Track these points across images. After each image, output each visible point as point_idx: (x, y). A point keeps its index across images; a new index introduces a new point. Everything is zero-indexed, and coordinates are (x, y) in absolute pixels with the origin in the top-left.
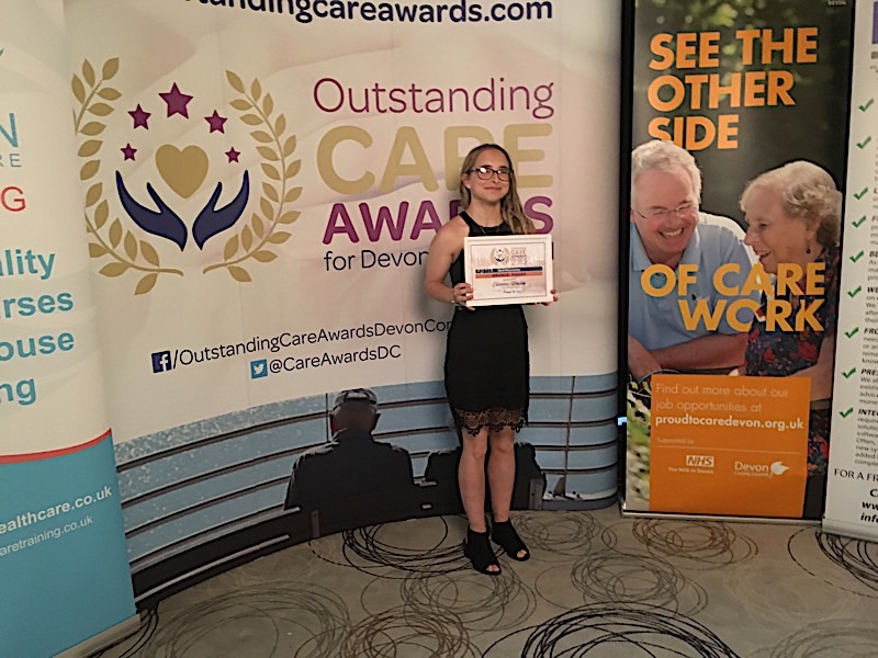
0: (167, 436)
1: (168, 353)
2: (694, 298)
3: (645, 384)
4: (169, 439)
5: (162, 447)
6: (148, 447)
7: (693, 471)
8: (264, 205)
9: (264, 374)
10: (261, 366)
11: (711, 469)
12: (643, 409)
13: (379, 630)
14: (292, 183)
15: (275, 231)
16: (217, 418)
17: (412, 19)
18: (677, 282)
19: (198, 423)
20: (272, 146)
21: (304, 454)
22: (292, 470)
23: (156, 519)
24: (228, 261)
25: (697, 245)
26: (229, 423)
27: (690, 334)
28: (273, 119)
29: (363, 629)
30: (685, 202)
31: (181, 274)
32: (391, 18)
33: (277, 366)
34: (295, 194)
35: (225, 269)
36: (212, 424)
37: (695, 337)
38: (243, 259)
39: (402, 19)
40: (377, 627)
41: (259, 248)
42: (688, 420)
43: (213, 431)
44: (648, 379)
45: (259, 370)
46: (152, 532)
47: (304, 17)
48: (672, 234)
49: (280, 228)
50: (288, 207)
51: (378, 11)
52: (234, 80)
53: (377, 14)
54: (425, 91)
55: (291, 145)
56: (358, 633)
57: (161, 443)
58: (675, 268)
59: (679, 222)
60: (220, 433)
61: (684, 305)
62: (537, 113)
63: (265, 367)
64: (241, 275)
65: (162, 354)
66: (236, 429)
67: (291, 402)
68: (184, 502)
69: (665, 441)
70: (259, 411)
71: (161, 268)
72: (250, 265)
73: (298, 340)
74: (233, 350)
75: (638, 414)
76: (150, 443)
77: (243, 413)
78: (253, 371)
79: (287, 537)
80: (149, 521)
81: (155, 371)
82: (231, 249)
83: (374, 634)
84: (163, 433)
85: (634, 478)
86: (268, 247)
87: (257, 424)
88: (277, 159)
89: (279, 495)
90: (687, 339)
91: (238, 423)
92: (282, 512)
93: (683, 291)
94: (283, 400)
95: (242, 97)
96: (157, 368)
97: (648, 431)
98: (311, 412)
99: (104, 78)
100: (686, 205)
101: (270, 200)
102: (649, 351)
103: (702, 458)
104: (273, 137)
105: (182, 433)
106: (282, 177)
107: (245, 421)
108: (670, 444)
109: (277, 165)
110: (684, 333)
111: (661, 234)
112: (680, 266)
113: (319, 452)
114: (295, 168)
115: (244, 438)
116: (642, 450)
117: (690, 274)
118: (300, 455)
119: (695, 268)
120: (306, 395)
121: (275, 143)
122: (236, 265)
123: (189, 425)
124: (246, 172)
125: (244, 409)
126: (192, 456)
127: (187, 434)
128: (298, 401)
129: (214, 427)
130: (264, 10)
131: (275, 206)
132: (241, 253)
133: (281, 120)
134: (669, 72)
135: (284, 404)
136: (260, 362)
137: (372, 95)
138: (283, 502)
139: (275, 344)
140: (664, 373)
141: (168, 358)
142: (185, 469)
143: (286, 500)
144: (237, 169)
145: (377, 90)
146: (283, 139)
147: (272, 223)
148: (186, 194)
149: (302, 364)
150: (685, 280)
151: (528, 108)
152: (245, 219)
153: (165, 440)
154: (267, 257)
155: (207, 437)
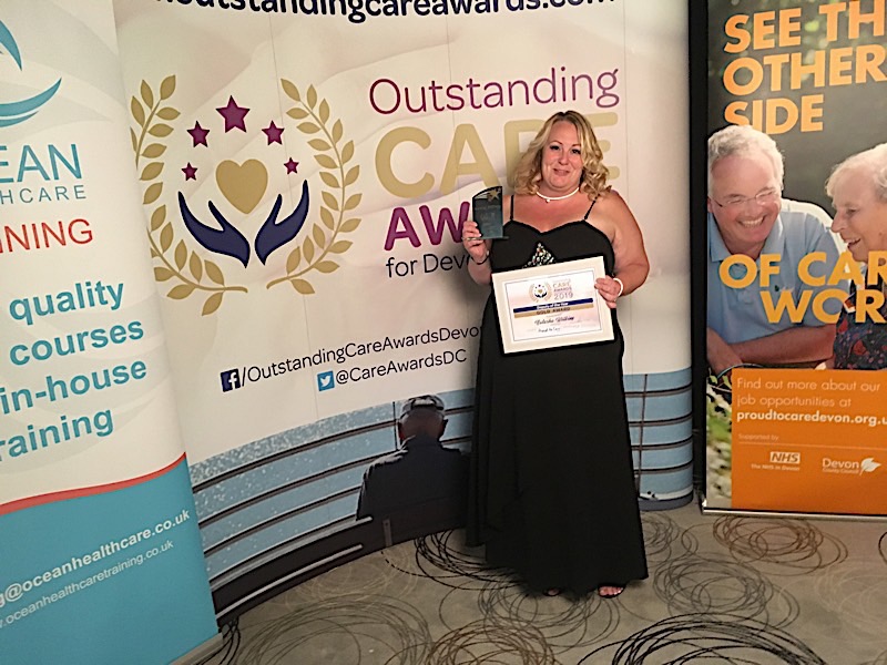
0: (239, 454)
1: (236, 371)
2: (777, 289)
3: (725, 378)
4: (241, 456)
5: (235, 465)
6: (222, 466)
7: (778, 468)
8: (325, 215)
9: (331, 385)
10: (328, 378)
11: (797, 465)
12: (723, 404)
13: (462, 647)
14: (351, 190)
15: (336, 241)
16: (286, 432)
17: (467, 11)
18: (758, 272)
19: (269, 438)
20: (330, 153)
21: (373, 464)
22: (362, 480)
23: (232, 536)
24: (291, 274)
25: (780, 234)
26: (299, 437)
27: (773, 327)
28: (329, 125)
29: (444, 645)
30: (766, 189)
31: (246, 290)
32: (445, 11)
33: (344, 377)
34: (355, 200)
35: (288, 282)
36: (282, 438)
37: (778, 329)
38: (307, 270)
39: (457, 12)
40: (459, 643)
41: (321, 258)
42: (772, 415)
43: (283, 445)
44: (729, 374)
45: (326, 382)
46: (229, 549)
47: (357, 17)
48: (752, 222)
49: (341, 237)
50: (349, 215)
51: (432, 4)
52: (289, 88)
53: (431, 9)
54: (483, 86)
55: (349, 151)
56: (440, 649)
57: (233, 460)
58: (755, 259)
59: (760, 210)
60: (290, 447)
61: (766, 297)
62: (602, 102)
63: (332, 378)
64: (304, 288)
65: (231, 372)
66: (305, 443)
67: (360, 413)
68: (259, 517)
69: (746, 437)
70: (327, 423)
71: (226, 286)
72: (313, 277)
73: (363, 349)
74: (299, 364)
75: (718, 409)
76: (223, 461)
77: (311, 427)
78: (320, 384)
79: (360, 547)
80: (225, 539)
81: (225, 390)
82: (293, 262)
83: (457, 650)
84: (235, 451)
85: (716, 475)
86: (330, 257)
87: (326, 436)
88: (335, 167)
89: (350, 505)
90: (771, 333)
91: (307, 436)
92: (354, 522)
93: (765, 282)
94: (351, 411)
95: (299, 105)
96: (227, 387)
97: (728, 427)
98: (379, 421)
99: (162, 99)
100: (768, 192)
101: (330, 210)
102: (730, 345)
103: (787, 454)
105: (252, 449)
106: (341, 184)
107: (315, 433)
108: (753, 440)
109: (336, 173)
110: (765, 325)
111: (740, 223)
112: (761, 256)
113: (388, 460)
114: (353, 175)
115: (314, 451)
116: (723, 446)
117: (772, 264)
118: (370, 465)
119: (777, 258)
120: (374, 405)
121: (333, 149)
122: (299, 278)
123: (259, 442)
124: (306, 182)
125: (313, 422)
126: (264, 471)
127: (258, 450)
128: (366, 411)
129: (284, 441)
130: (316, 12)
131: (336, 215)
132: (304, 264)
133: (338, 126)
134: (746, 53)
135: (352, 415)
136: (327, 374)
137: (429, 94)
138: (355, 513)
139: (341, 356)
140: (745, 367)
141: (237, 376)
142: (258, 485)
143: (358, 511)
144: (297, 180)
145: (433, 88)
146: (340, 145)
147: (333, 233)
148: (247, 209)
149: (368, 374)
150: (767, 271)
151: (591, 97)
152: (306, 230)
153: (237, 457)
154: (330, 267)
155: (278, 452)
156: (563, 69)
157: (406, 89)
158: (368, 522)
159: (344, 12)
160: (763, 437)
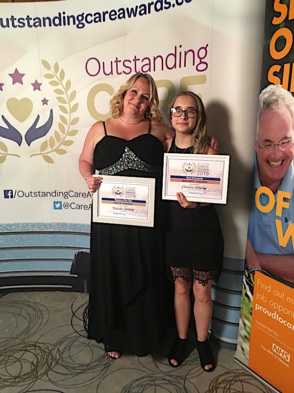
0: (12, 226)
1: (12, 191)
2: (286, 221)
3: (251, 275)
4: (13, 227)
5: (9, 230)
6: (3, 229)
7: (276, 357)
9: (60, 208)
10: (59, 204)
12: (249, 294)
14: (74, 115)
15: (66, 140)
16: (37, 223)
17: (135, 16)
18: (276, 203)
19: (27, 224)
20: (64, 96)
21: (80, 251)
22: (74, 257)
23: (6, 259)
24: (43, 152)
26: (43, 227)
28: (64, 82)
30: (286, 138)
31: (19, 157)
32: (124, 17)
33: (67, 206)
34: (76, 121)
35: (41, 156)
36: (34, 225)
37: (285, 253)
38: (49, 152)
39: (130, 17)
41: (59, 147)
42: (275, 316)
43: (34, 228)
44: (253, 273)
45: (58, 206)
46: (4, 264)
47: (81, 26)
48: (275, 164)
49: (68, 138)
50: (72, 128)
51: (118, 13)
52: (46, 64)
53: (117, 16)
54: (141, 60)
55: (74, 95)
57: (9, 228)
58: (275, 193)
60: (38, 230)
62: (199, 68)
63: (61, 205)
64: (49, 160)
65: (9, 191)
66: (46, 231)
67: (74, 224)
68: (20, 256)
69: (259, 323)
70: (57, 225)
71: (9, 153)
72: (53, 155)
73: (77, 195)
74: (45, 195)
75: (247, 295)
76: (3, 227)
77: (49, 224)
78: (55, 206)
79: (71, 287)
80: (3, 259)
81: (5, 197)
82: (44, 146)
84: (10, 225)
85: (242, 340)
86: (62, 147)
87: (56, 230)
88: (66, 103)
89: (67, 267)
90: (282, 254)
91: (47, 228)
92: (68, 274)
93: (279, 213)
94: (70, 222)
95: (50, 72)
96: (6, 197)
97: (251, 311)
98: (83, 231)
100: (287, 140)
101: (63, 124)
102: (256, 252)
103: (282, 351)
104: (64, 92)
105: (19, 226)
106: (69, 112)
107: (51, 227)
108: (263, 328)
109: (66, 106)
111: (268, 162)
112: (278, 191)
113: (87, 252)
114: (76, 107)
115: (50, 236)
116: (247, 322)
117: (285, 199)
118: (78, 251)
119: (289, 196)
120: (81, 223)
121: (65, 94)
122: (47, 155)
123: (22, 224)
124: (52, 110)
125: (50, 222)
126: (24, 237)
127: (21, 227)
128: (77, 224)
129: (35, 227)
130: (61, 25)
131: (66, 127)
132: (49, 149)
133: (69, 83)
135: (70, 224)
136: (59, 202)
137: (114, 64)
138: (69, 270)
139: (66, 195)
140: (263, 272)
141: (12, 193)
142: (21, 242)
143: (71, 270)
144: (47, 108)
145: (117, 61)
146: (69, 92)
147: (65, 136)
149: (80, 207)
150: (281, 204)
151: (194, 65)
152: (51, 133)
153: (10, 228)
154: (62, 152)
155: (31, 231)
156: (181, 46)
157: (103, 63)
158: (76, 277)
159: (74, 24)
160: (269, 330)
